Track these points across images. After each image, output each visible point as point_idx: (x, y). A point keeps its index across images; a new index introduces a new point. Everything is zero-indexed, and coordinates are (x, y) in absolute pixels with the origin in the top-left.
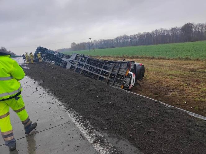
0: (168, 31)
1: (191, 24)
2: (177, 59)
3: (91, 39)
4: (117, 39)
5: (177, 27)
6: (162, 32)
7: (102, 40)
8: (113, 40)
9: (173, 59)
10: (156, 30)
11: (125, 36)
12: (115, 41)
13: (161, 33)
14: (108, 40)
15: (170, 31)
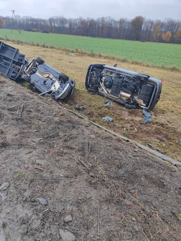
0: (116, 22)
1: (142, 18)
2: (160, 67)
3: (13, 12)
4: (51, 20)
5: (126, 19)
6: (109, 21)
7: (30, 18)
8: (44, 21)
9: (154, 67)
10: (103, 18)
11: (63, 19)
12: (49, 24)
13: (107, 22)
14: (38, 19)
15: (118, 22)
